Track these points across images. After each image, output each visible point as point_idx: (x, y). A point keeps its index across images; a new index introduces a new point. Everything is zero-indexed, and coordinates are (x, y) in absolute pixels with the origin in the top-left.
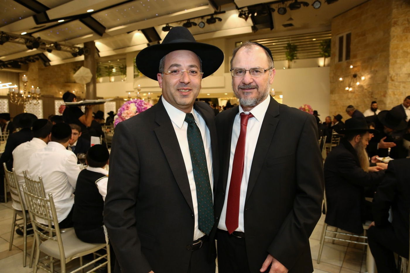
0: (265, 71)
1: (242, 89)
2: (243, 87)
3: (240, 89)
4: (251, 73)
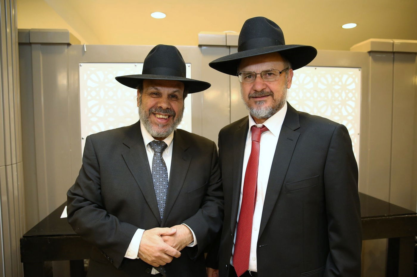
0: (280, 73)
1: (253, 97)
2: (254, 95)
3: (251, 99)
4: (263, 77)
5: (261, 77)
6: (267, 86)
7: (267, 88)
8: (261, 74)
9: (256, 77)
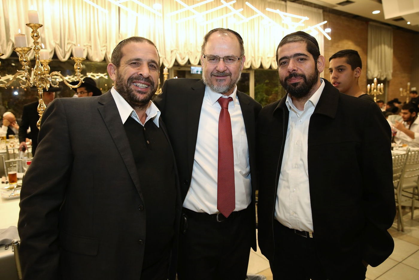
0: (239, 59)
1: (215, 76)
3: (213, 76)
4: (225, 61)
5: (224, 60)
6: (228, 68)
7: (228, 70)
8: (223, 58)
9: (219, 60)
